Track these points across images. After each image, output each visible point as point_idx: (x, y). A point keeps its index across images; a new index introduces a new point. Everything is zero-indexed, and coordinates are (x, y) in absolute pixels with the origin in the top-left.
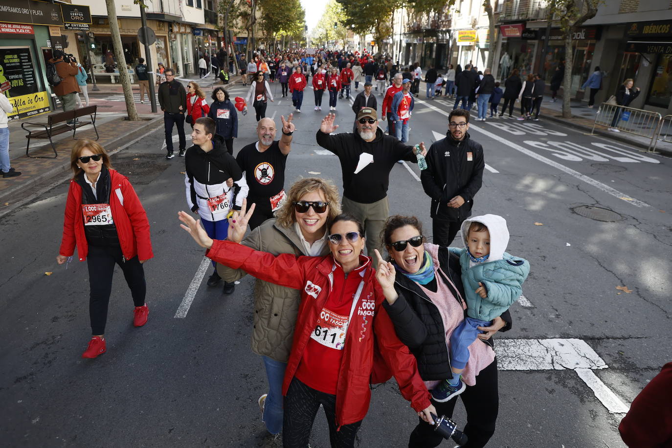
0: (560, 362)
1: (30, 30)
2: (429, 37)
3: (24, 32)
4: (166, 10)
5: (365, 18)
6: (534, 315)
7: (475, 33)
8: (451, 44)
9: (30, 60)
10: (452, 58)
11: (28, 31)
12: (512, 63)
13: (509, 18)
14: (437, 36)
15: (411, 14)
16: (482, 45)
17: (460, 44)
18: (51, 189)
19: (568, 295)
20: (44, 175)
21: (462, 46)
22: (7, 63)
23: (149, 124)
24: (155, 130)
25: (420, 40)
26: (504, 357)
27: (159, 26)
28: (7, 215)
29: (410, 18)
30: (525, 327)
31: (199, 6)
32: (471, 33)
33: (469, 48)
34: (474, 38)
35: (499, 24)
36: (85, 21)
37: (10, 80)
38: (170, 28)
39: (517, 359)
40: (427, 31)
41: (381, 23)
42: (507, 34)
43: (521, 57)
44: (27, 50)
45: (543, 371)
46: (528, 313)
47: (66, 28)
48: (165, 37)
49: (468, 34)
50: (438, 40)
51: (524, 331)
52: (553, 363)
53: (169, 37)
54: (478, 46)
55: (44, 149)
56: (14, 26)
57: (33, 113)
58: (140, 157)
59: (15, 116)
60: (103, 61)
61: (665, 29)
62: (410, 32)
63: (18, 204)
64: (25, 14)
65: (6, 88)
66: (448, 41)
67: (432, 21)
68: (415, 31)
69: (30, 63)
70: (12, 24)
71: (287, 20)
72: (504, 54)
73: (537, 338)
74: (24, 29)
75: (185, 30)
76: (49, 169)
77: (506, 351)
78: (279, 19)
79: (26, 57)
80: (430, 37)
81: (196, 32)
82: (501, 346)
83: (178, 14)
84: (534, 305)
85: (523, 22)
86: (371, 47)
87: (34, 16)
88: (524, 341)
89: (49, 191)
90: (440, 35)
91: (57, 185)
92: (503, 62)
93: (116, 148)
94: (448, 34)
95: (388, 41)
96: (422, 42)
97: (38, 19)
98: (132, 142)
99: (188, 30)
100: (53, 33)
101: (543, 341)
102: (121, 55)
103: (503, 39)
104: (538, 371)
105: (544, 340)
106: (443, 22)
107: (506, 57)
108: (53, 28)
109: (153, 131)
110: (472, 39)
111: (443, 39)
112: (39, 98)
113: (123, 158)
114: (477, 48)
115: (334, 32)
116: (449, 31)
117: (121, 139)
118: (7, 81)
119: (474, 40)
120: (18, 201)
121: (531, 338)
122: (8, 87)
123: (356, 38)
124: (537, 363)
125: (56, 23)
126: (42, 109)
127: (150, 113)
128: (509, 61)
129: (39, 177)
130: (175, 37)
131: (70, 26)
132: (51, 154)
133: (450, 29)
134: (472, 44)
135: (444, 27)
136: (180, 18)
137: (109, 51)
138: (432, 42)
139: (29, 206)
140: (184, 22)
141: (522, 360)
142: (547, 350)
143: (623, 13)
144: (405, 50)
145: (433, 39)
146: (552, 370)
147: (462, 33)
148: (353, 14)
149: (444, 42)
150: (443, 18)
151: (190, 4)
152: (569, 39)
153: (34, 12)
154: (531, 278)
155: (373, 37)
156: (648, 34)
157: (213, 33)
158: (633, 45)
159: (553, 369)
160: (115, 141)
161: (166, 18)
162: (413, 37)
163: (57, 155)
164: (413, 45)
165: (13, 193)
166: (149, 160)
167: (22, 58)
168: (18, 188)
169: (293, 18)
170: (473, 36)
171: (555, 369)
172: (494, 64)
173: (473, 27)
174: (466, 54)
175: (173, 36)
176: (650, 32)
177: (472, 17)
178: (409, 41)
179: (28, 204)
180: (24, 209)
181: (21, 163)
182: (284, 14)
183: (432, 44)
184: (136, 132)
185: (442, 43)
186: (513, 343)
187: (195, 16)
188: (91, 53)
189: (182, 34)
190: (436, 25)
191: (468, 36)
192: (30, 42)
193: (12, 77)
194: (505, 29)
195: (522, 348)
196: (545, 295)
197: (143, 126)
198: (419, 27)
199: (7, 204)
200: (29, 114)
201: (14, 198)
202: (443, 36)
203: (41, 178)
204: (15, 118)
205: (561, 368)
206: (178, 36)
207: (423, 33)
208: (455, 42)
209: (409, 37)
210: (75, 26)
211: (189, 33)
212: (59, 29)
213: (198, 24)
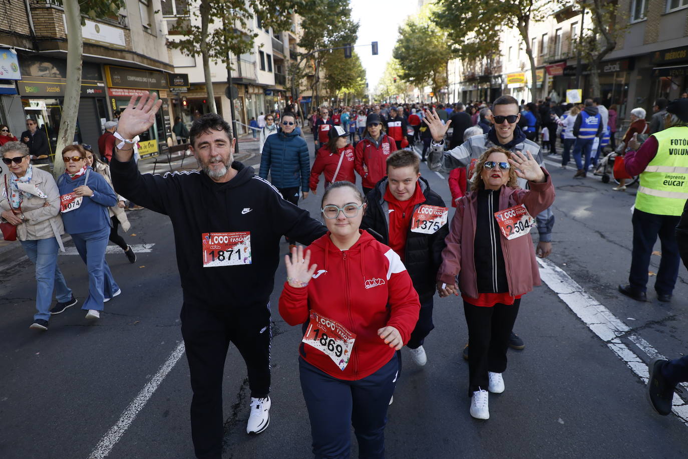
4: (244, 75)
5: (420, 70)
7: (523, 75)
8: (503, 88)
12: (560, 99)
13: (552, 59)
14: (490, 81)
15: (465, 64)
17: (511, 86)
21: (514, 89)
25: (475, 87)
27: (238, 88)
29: (465, 67)
31: (270, 70)
32: (520, 75)
33: (520, 89)
34: (522, 80)
35: (545, 65)
36: (184, 86)
38: (246, 90)
40: (481, 77)
41: (437, 74)
42: (552, 73)
47: (171, 91)
48: (242, 98)
49: (517, 76)
50: (491, 85)
53: (245, 97)
54: (527, 86)
56: (137, 91)
57: (147, 156)
60: (192, 120)
61: (683, 54)
62: (466, 80)
64: (145, 82)
66: (500, 85)
67: (485, 68)
68: (470, 79)
70: (136, 89)
71: (349, 79)
72: (551, 91)
75: (259, 91)
78: (341, 78)
80: (484, 83)
81: (268, 92)
83: (253, 77)
85: (564, 61)
86: (430, 98)
87: (150, 83)
90: (493, 80)
94: (499, 78)
95: (445, 91)
96: (476, 89)
97: (153, 85)
99: (261, 91)
100: (162, 96)
103: (550, 78)
106: (494, 68)
107: (553, 94)
108: (162, 92)
110: (520, 81)
112: (151, 145)
114: (526, 89)
115: (394, 87)
116: (500, 76)
119: (523, 82)
123: (416, 92)
125: (164, 87)
126: (153, 153)
128: (557, 98)
130: (250, 97)
131: (174, 90)
133: (501, 73)
134: (522, 85)
135: (495, 73)
136: (255, 80)
137: (197, 111)
138: (486, 87)
140: (258, 84)
143: (647, 44)
144: (462, 97)
145: (487, 85)
147: (511, 76)
148: (409, 68)
149: (496, 86)
150: (495, 65)
151: (263, 68)
152: (594, 70)
153: (150, 80)
155: (431, 88)
156: (669, 60)
157: (282, 93)
158: (657, 71)
161: (244, 81)
162: (469, 85)
164: (468, 93)
169: (353, 76)
170: (522, 78)
173: (522, 70)
175: (248, 96)
176: (671, 58)
177: (521, 61)
178: (465, 89)
182: (346, 73)
183: (486, 90)
187: (267, 78)
189: (255, 94)
190: (489, 71)
191: (518, 78)
194: (551, 69)
198: (473, 74)
200: (144, 157)
202: (496, 82)
206: (253, 96)
207: (477, 80)
208: (506, 86)
209: (465, 85)
210: (177, 89)
211: (261, 94)
212: (166, 92)
213: (269, 85)
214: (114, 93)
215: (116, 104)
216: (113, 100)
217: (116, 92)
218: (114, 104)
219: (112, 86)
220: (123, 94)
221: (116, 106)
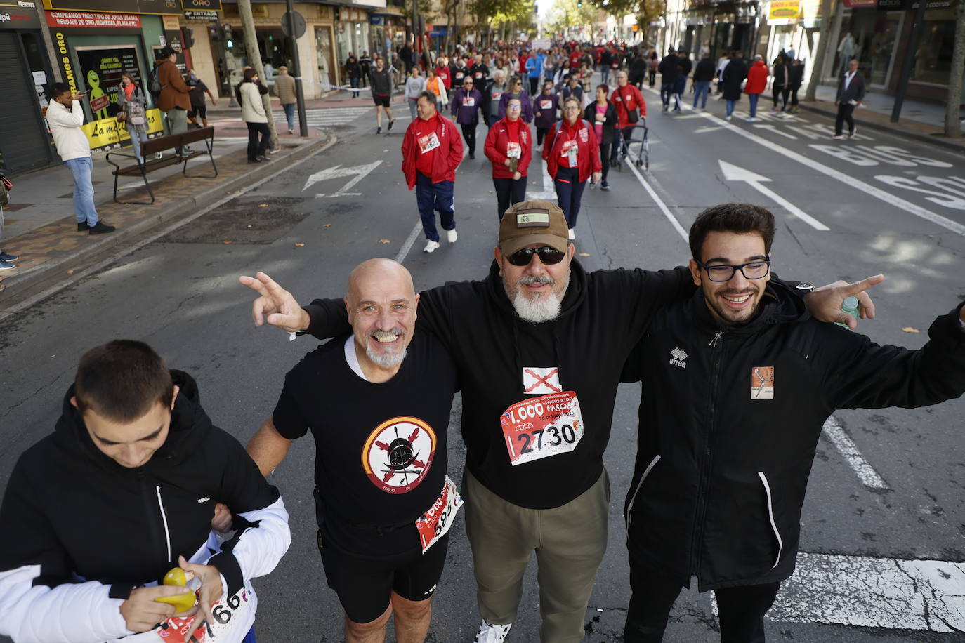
0: (940, 613)
1: (136, 22)
2: (723, 13)
3: (127, 25)
6: (889, 507)
7: (797, 5)
8: (757, 25)
9: (136, 65)
10: (758, 46)
11: (132, 24)
12: (859, 49)
14: (736, 13)
16: (810, 22)
17: (772, 22)
18: (136, 250)
19: (957, 467)
20: (130, 229)
21: (777, 26)
22: (105, 70)
23: (292, 153)
24: (300, 161)
25: (709, 19)
26: (827, 593)
27: (321, 12)
28: (67, 289)
30: (871, 531)
32: (791, 4)
33: (787, 29)
34: (795, 13)
36: (211, 7)
37: (109, 94)
38: (337, 15)
39: (852, 601)
40: (721, 4)
42: (852, 4)
43: (874, 41)
44: (131, 51)
45: (905, 632)
46: (877, 500)
47: (187, 17)
48: (329, 28)
49: (786, 5)
50: (737, 18)
51: (869, 539)
52: (926, 615)
53: (334, 27)
54: (801, 24)
55: (140, 191)
56: (114, 17)
58: (269, 202)
59: (116, 143)
62: (694, 8)
63: (84, 274)
65: (103, 104)
66: (753, 19)
68: (701, 5)
69: (137, 69)
70: (111, 14)
72: (845, 35)
73: (895, 557)
74: (128, 21)
75: (359, 17)
76: (139, 221)
77: (830, 582)
79: (131, 61)
80: (725, 15)
81: (375, 19)
82: (821, 569)
84: (889, 485)
86: (633, 34)
87: (141, 1)
88: (866, 562)
89: (132, 254)
90: (741, 10)
91: (145, 243)
92: (844, 48)
93: (239, 188)
94: (753, 8)
95: (659, 23)
96: (710, 23)
97: (147, 6)
98: (264, 180)
99: (363, 17)
100: (169, 26)
101: (908, 565)
102: (255, 53)
103: (845, 12)
104: (895, 631)
105: (908, 563)
107: (849, 40)
108: (169, 18)
109: (297, 163)
110: (792, 13)
111: (745, 16)
112: (149, 119)
113: (246, 204)
114: (800, 29)
115: (577, 14)
116: (755, 4)
117: (250, 176)
118: (104, 95)
119: (796, 15)
120: (88, 267)
121: (882, 557)
122: (106, 103)
123: (610, 22)
124: (894, 612)
125: (172, 10)
126: (153, 133)
127: (298, 137)
128: (854, 47)
129: (122, 233)
130: (343, 28)
131: (192, 15)
132: (147, 198)
134: (793, 21)
138: (728, 22)
139: (99, 276)
140: (355, 4)
141: (864, 603)
142: (915, 584)
144: (684, 36)
145: (729, 18)
146: (924, 630)
147: (776, 5)
149: (746, 20)
154: (884, 429)
155: (636, 18)
157: (399, 20)
159: (927, 628)
160: (239, 178)
162: (698, 15)
163: (153, 200)
164: (696, 28)
165: (82, 255)
166: (280, 207)
167: (125, 61)
168: (89, 249)
170: (794, 8)
171: (930, 629)
172: (828, 52)
174: (782, 39)
175: (340, 26)
178: (691, 23)
179: (98, 272)
180: (91, 280)
181: (105, 211)
183: (727, 26)
184: (272, 165)
185: (743, 22)
186: (846, 565)
188: (228, 54)
191: (787, 10)
192: (136, 39)
193: (111, 89)
195: (863, 576)
196: (911, 465)
197: (283, 157)
199: (71, 272)
201: (83, 262)
202: (745, 12)
203: (126, 234)
204: (115, 146)
205: (945, 629)
206: (348, 27)
207: (713, 8)
208: (764, 20)
209: (691, 16)
210: (199, 14)
211: (364, 21)
212: (177, 19)
213: (377, 7)
214: (59, 22)
215: (66, 43)
216: (59, 36)
217: (65, 18)
218: (61, 44)
219: (52, 8)
220: (81, 22)
221: (67, 47)
